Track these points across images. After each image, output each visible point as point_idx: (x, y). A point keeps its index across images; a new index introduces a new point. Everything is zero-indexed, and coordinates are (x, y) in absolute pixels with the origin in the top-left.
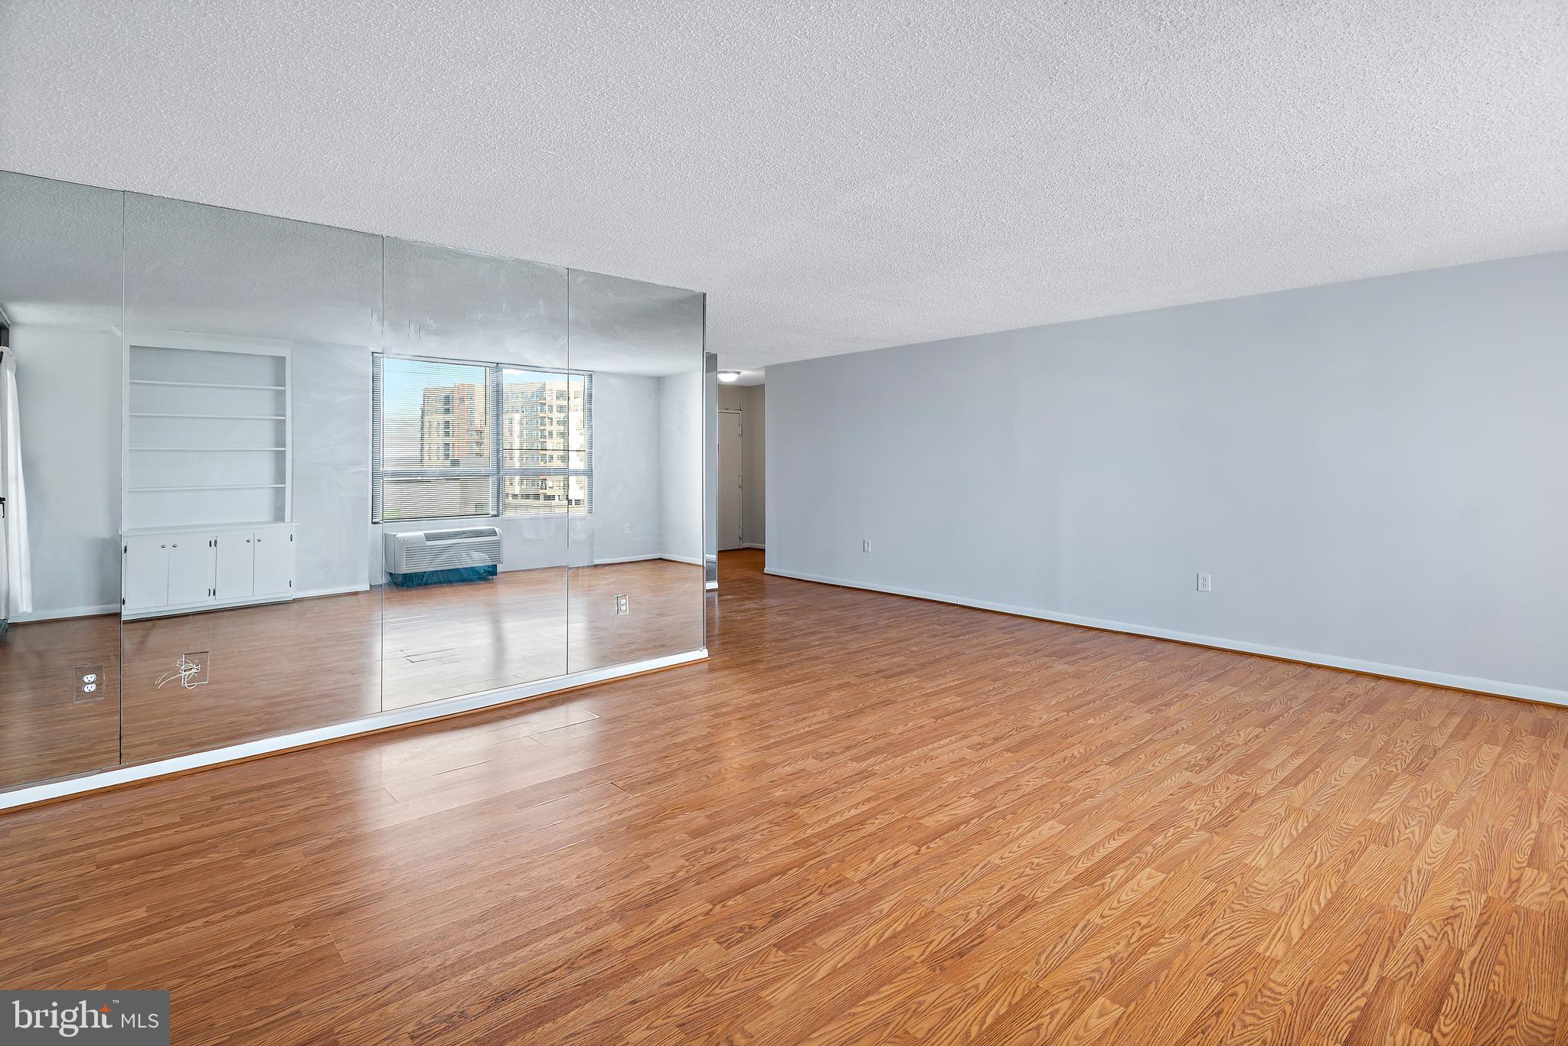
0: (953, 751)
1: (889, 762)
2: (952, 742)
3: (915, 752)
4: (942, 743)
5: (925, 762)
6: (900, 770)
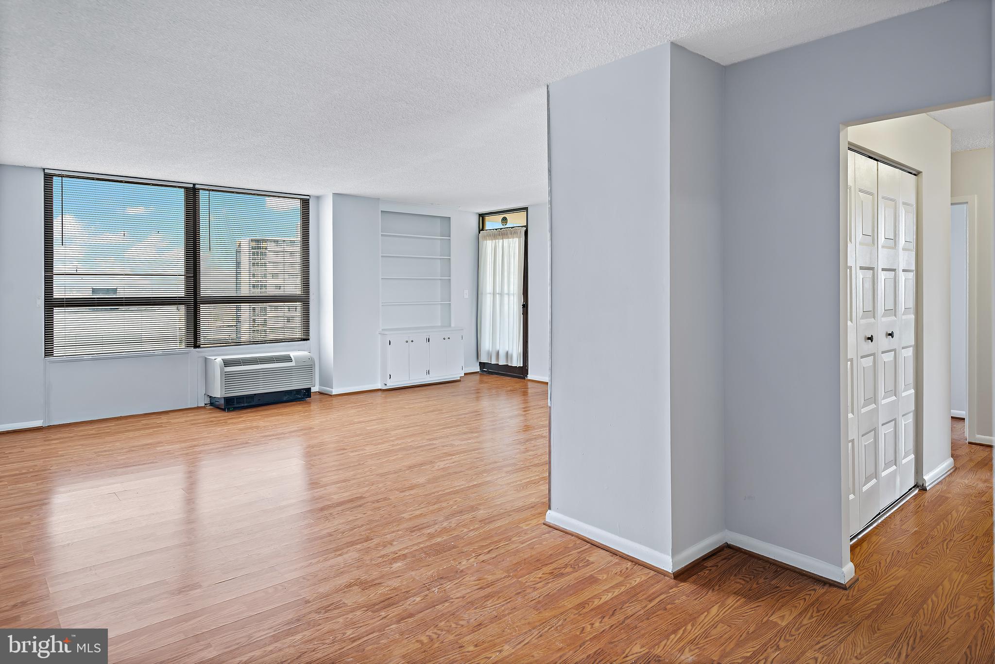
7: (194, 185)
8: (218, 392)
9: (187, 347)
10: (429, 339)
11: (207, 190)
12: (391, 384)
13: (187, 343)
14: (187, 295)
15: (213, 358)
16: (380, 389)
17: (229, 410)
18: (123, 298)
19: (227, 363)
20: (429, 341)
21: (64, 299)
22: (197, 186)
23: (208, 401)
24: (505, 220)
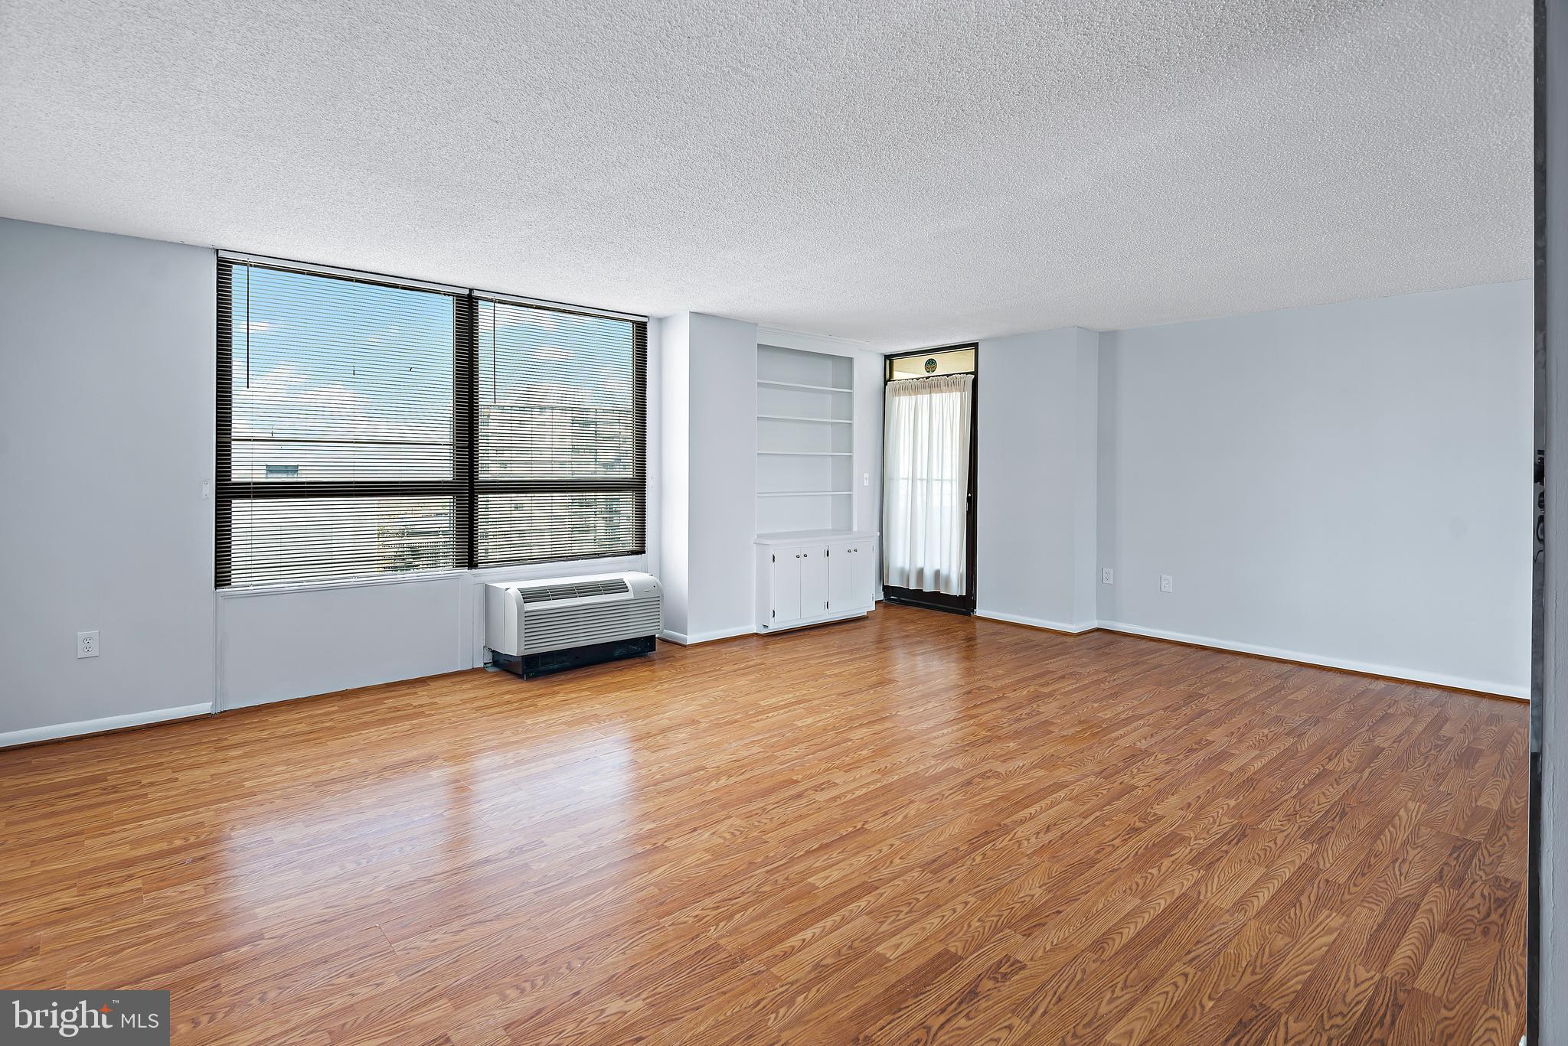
0: (854, 780)
1: (922, 767)
2: (852, 792)
3: (896, 777)
4: (864, 791)
5: (886, 767)
6: (911, 759)
7: (471, 290)
8: (512, 646)
9: (457, 567)
10: (828, 552)
11: (491, 301)
12: (774, 626)
13: (456, 560)
14: (457, 479)
15: (503, 586)
16: (756, 634)
17: (530, 678)
18: (351, 483)
19: (529, 596)
20: (828, 555)
21: (249, 484)
22: (476, 294)
23: (489, 658)
24: (931, 365)
